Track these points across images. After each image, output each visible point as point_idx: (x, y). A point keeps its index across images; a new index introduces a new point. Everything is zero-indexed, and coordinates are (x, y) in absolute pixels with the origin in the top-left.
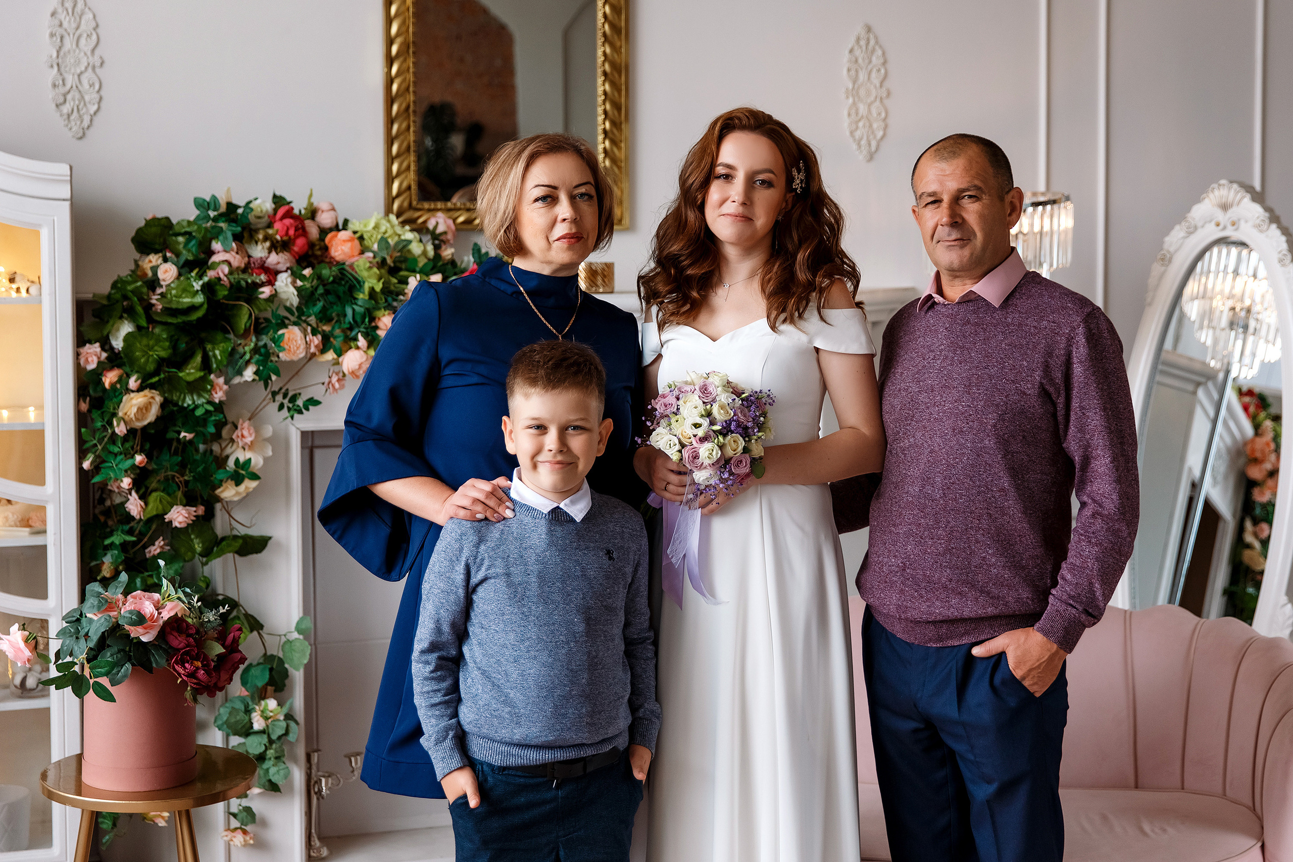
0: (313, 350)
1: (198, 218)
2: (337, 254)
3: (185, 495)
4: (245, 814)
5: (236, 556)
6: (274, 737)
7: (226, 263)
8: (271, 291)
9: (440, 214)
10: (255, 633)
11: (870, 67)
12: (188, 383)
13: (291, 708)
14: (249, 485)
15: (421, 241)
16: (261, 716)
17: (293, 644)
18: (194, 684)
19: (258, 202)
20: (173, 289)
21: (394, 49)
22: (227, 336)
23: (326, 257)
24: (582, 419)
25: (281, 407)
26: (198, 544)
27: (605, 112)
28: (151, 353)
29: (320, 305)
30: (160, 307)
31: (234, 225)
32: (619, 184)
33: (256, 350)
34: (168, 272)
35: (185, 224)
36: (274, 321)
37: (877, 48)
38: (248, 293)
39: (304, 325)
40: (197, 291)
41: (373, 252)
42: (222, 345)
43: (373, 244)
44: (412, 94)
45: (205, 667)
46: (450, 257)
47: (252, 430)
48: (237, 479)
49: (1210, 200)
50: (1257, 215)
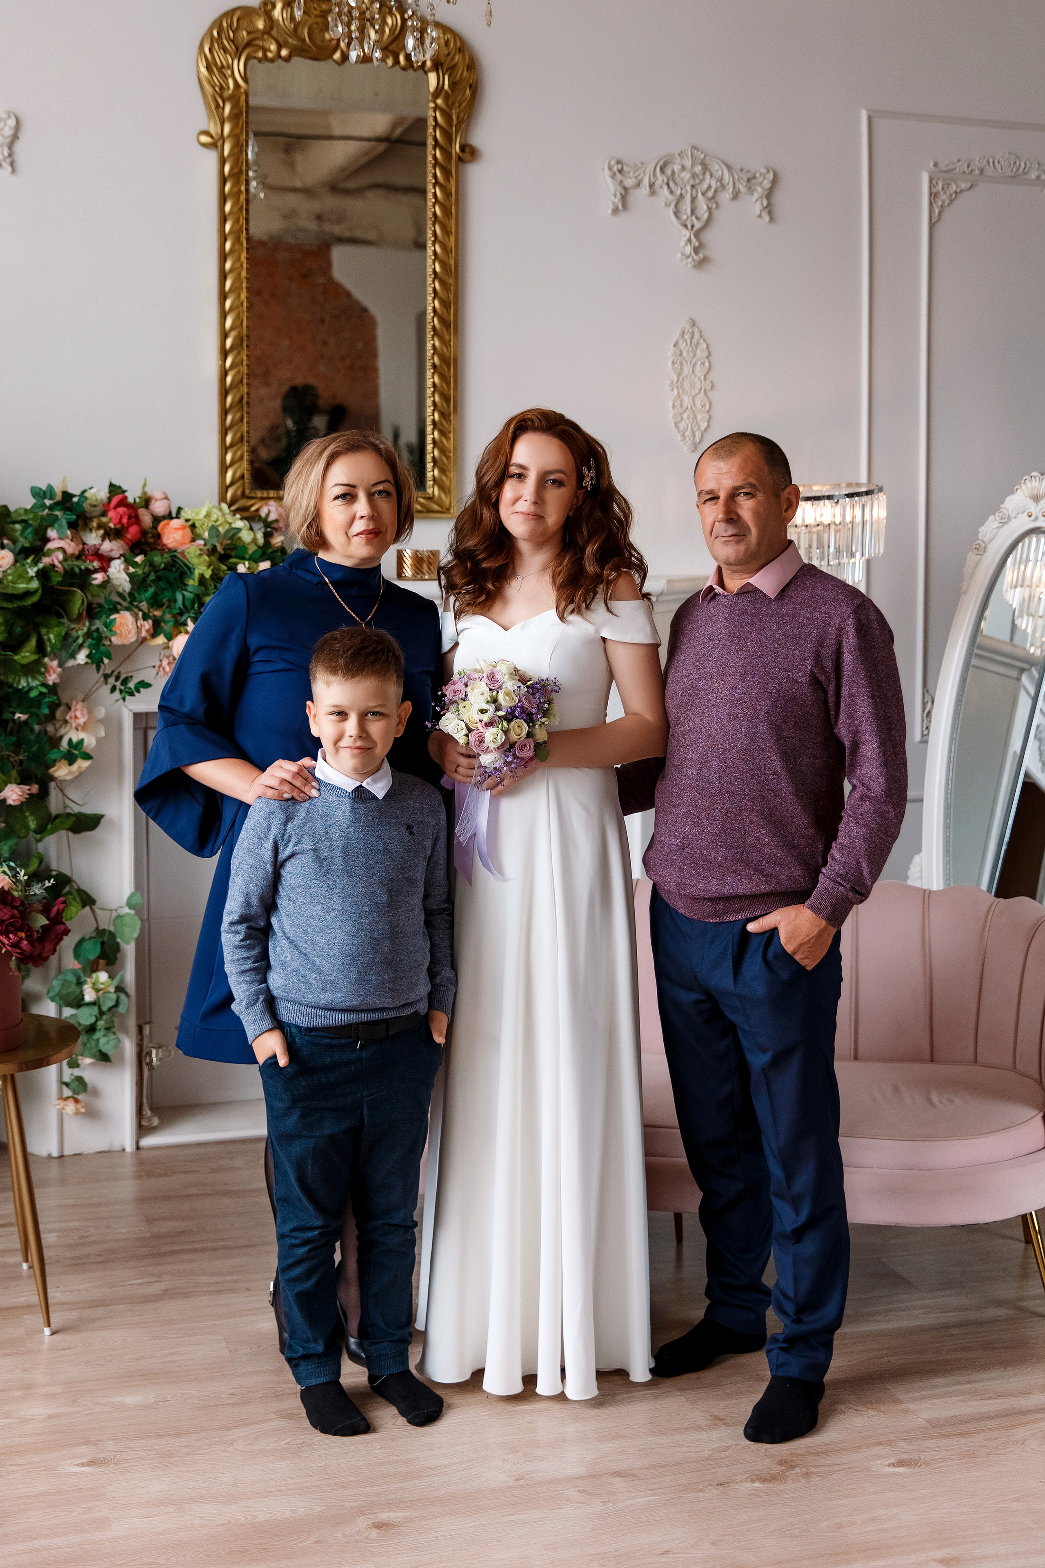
0: (144, 634)
1: (34, 506)
2: (169, 541)
3: (20, 774)
4: (77, 1083)
5: (70, 833)
6: (105, 1008)
7: (61, 550)
8: (104, 578)
9: (272, 502)
10: (88, 908)
11: (694, 360)
12: (23, 666)
13: (122, 981)
14: (82, 764)
15: (251, 529)
16: (93, 988)
17: (124, 918)
18: (18, 953)
19: (93, 490)
20: (9, 575)
21: (229, 342)
22: (61, 620)
23: (159, 545)
24: (380, 706)
25: (113, 689)
26: (33, 821)
27: (434, 404)
29: (151, 590)
31: (69, 513)
32: (448, 473)
33: (88, 635)
34: (4, 559)
35: (22, 512)
36: (106, 607)
38: (81, 579)
39: (136, 610)
40: (32, 577)
41: (204, 539)
42: (56, 629)
43: (204, 531)
44: (245, 386)
45: (29, 937)
46: (279, 544)
47: (85, 712)
48: (71, 759)
49: (1023, 491)
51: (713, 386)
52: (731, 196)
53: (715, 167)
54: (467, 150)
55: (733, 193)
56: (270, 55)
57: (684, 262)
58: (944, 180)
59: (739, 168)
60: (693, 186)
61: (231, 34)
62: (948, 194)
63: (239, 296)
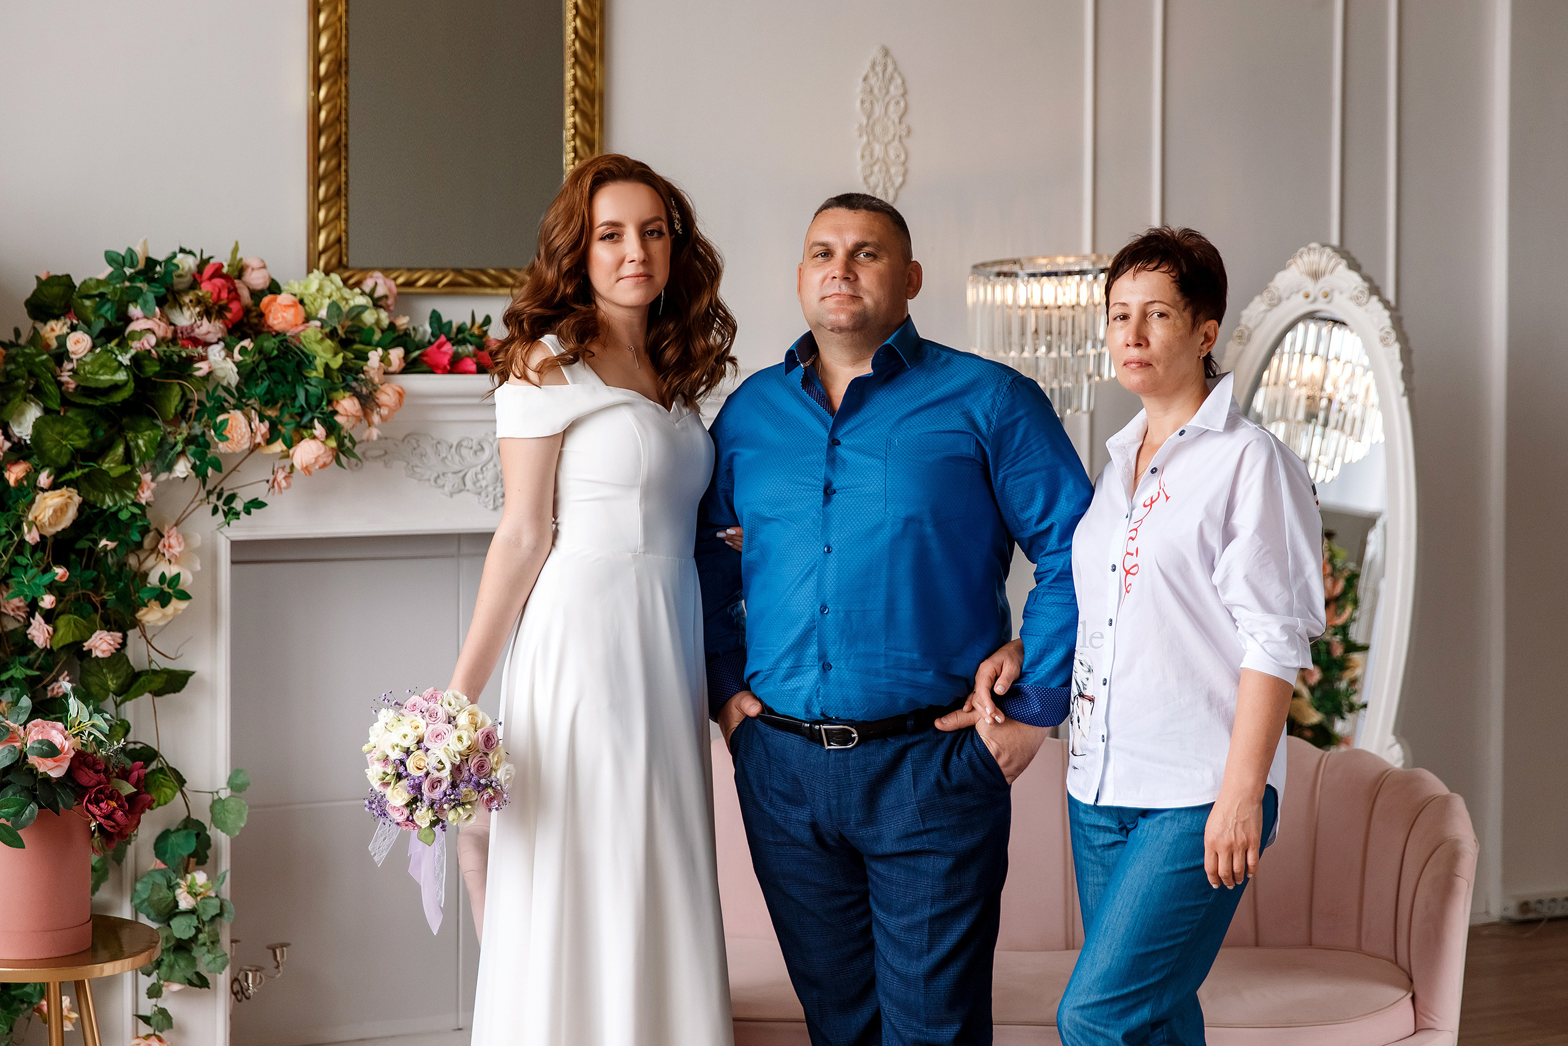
0: (259, 439)
1: (111, 276)
2: (276, 322)
3: (106, 617)
4: (161, 1017)
5: (155, 697)
6: (205, 918)
7: (150, 332)
8: (206, 368)
10: (178, 789)
11: (887, 99)
12: (109, 480)
14: (177, 606)
15: (373, 307)
16: (188, 893)
17: (226, 803)
19: (181, 256)
20: (87, 364)
21: (323, 68)
22: (153, 422)
23: (265, 327)
25: (215, 511)
26: (112, 680)
27: (575, 150)
28: (64, 443)
29: (263, 384)
30: (72, 386)
31: (158, 285)
33: (190, 440)
34: (79, 344)
35: (92, 284)
36: (208, 405)
37: (896, 75)
38: (181, 368)
39: (247, 409)
40: (119, 366)
41: (320, 320)
42: (147, 433)
43: (317, 311)
44: (342, 123)
46: (404, 327)
47: (180, 539)
48: (164, 600)
49: (1298, 266)
50: (1354, 285)
51: (909, 132)
63: (336, 9)
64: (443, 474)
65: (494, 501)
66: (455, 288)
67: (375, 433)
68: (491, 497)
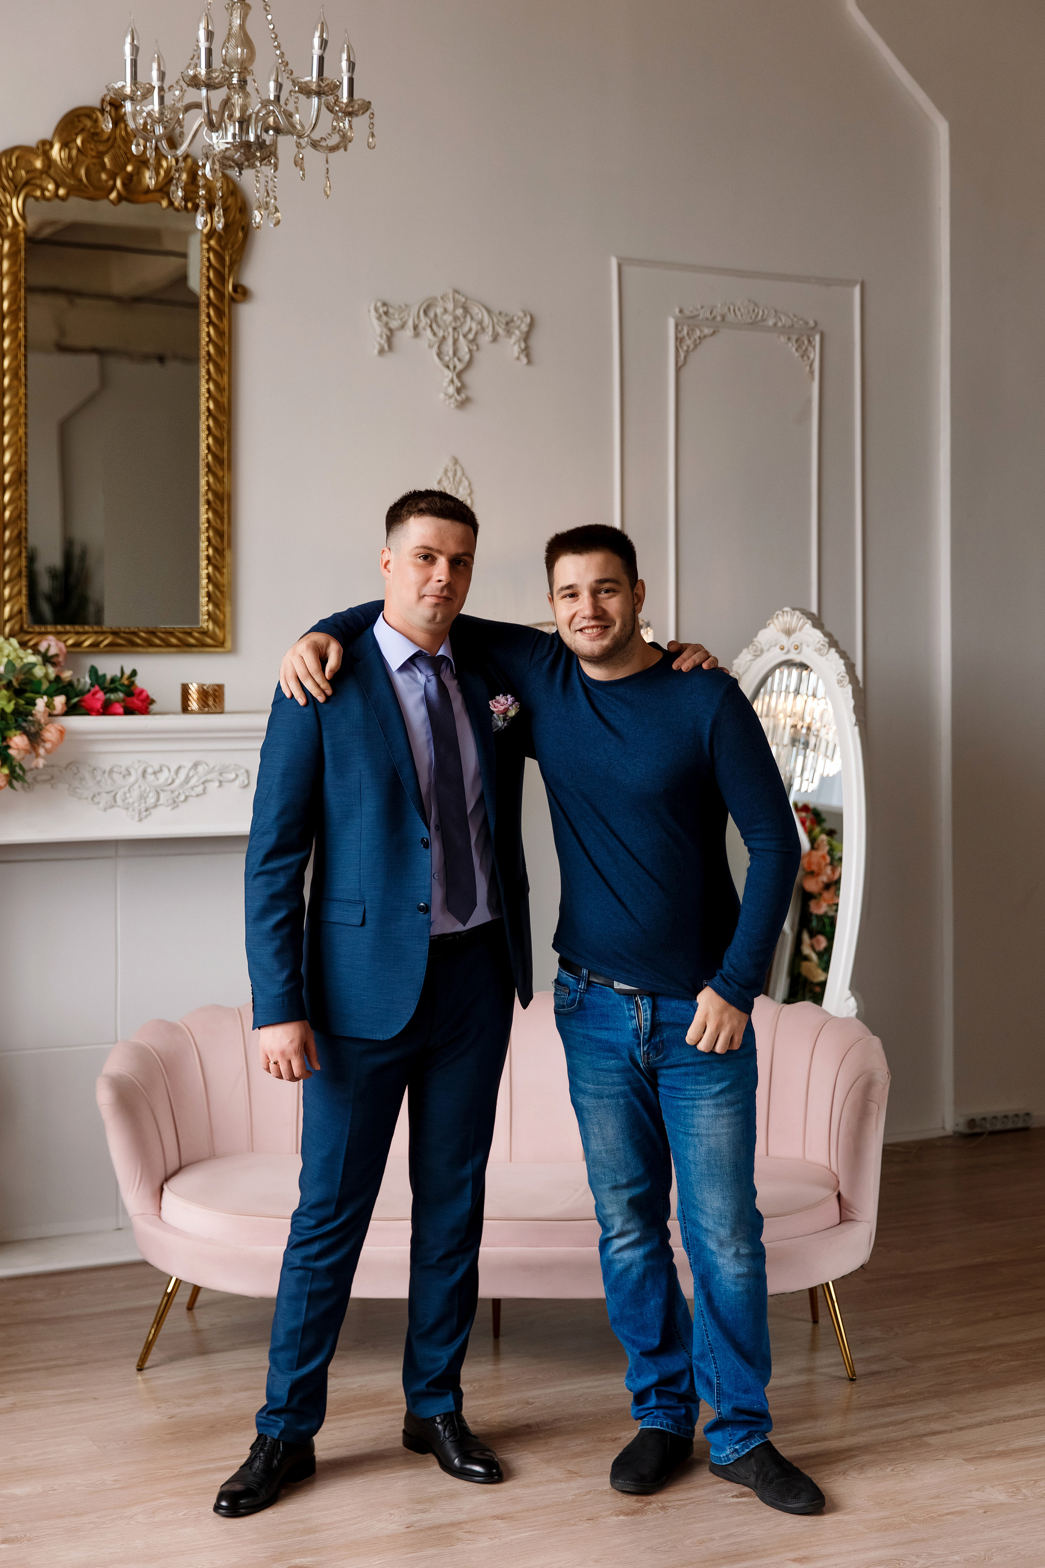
9: (50, 637)
15: (43, 664)
21: (7, 477)
27: (208, 539)
32: (221, 607)
37: (464, 479)
44: (22, 520)
46: (68, 679)
49: (775, 625)
50: (818, 640)
52: (491, 339)
53: (476, 310)
54: (239, 290)
55: (492, 336)
56: (47, 194)
57: (447, 402)
58: (689, 325)
59: (497, 312)
60: (455, 329)
61: (10, 173)
62: (692, 339)
63: (17, 432)
64: (99, 794)
65: (140, 814)
66: (113, 649)
67: (41, 762)
68: (137, 811)
